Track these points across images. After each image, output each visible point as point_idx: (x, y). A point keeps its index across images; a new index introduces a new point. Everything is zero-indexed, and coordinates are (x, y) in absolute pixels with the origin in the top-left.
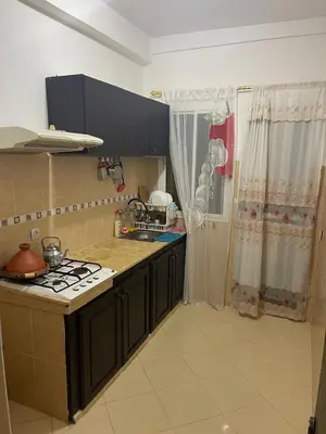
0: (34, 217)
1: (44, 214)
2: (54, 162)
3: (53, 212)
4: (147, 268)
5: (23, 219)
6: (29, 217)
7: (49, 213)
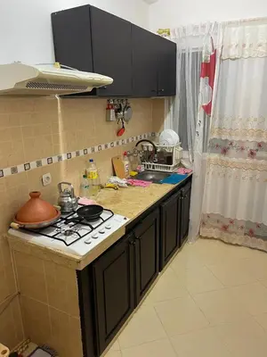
0: (44, 162)
1: (55, 159)
3: (64, 157)
4: (157, 211)
5: (33, 165)
6: (39, 163)
7: (60, 158)
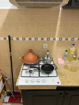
0: (45, 39)
1: (52, 39)
2: (62, 11)
3: (57, 39)
5: (39, 39)
6: (42, 39)
7: (54, 39)
